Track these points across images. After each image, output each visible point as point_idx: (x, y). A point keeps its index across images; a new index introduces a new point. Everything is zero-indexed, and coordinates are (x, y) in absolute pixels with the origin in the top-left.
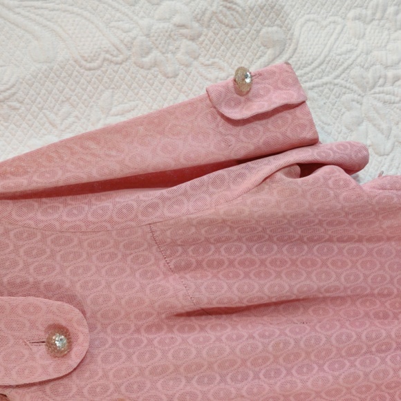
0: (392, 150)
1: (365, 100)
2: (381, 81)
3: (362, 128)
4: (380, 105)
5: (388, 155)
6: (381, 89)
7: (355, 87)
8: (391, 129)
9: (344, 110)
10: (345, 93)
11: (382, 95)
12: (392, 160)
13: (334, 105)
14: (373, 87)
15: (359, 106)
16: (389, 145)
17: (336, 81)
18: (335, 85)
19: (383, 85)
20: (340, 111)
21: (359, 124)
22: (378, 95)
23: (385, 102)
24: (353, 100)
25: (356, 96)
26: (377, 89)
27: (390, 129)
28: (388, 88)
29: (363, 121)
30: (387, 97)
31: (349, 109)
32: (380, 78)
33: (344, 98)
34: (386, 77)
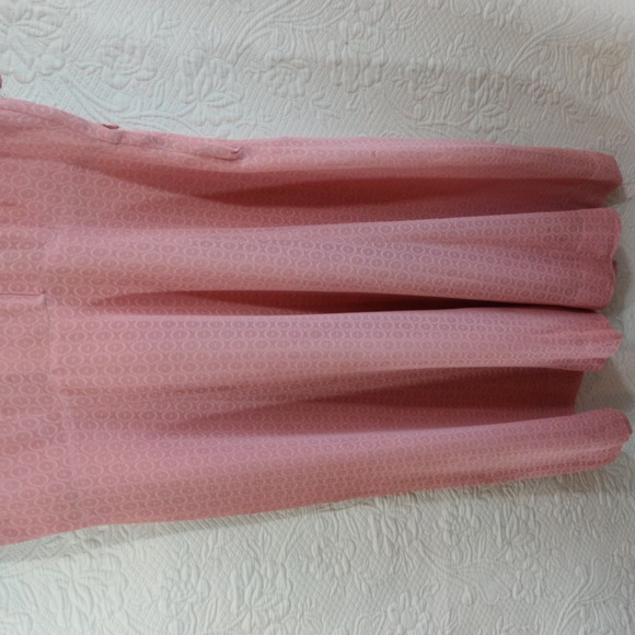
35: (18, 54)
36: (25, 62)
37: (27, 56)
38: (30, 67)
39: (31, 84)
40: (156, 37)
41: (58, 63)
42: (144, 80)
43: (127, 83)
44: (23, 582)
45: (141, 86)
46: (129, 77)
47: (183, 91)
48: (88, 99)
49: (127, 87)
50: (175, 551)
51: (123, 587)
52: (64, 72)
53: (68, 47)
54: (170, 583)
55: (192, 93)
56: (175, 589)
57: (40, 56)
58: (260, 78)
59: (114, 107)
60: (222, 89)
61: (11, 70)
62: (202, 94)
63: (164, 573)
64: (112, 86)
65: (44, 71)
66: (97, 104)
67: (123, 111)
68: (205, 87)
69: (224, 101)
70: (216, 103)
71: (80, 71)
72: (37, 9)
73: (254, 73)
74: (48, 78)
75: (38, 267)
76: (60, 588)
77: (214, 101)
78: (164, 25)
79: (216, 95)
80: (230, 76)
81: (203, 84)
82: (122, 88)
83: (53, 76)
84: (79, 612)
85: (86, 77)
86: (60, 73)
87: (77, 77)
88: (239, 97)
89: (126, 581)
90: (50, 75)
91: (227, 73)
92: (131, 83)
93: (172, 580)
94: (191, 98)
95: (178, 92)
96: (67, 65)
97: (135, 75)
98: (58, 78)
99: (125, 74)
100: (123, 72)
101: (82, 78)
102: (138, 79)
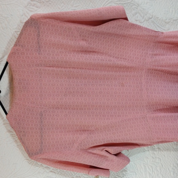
35: (140, 15)
36: (142, 17)
37: (142, 15)
38: (143, 18)
39: (143, 23)
41: (151, 17)
42: (175, 20)
44: (134, 163)
45: (174, 22)
46: (170, 20)
48: (159, 27)
49: (170, 23)
50: (176, 158)
51: (161, 167)
52: (152, 19)
53: (154, 12)
54: (175, 168)
56: (176, 169)
57: (146, 15)
59: (166, 29)
61: (138, 19)
63: (173, 164)
64: (166, 23)
65: (147, 19)
66: (161, 28)
67: (168, 30)
71: (157, 19)
74: (148, 21)
76: (144, 166)
82: (168, 23)
83: (149, 21)
84: (149, 173)
85: (158, 20)
86: (151, 20)
87: (156, 20)
89: (162, 165)
90: (148, 20)
93: (175, 167)
96: (153, 17)
97: (172, 19)
98: (151, 21)
99: (170, 19)
100: (169, 18)
101: (157, 21)
102: (173, 20)
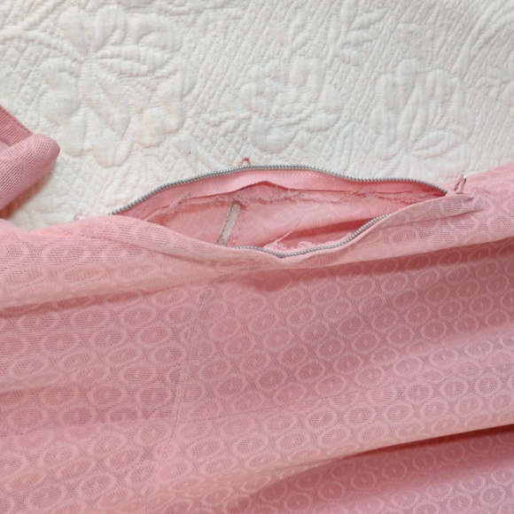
0: (128, 156)
1: (84, 70)
2: (117, 35)
3: (77, 119)
4: (111, 78)
5: (120, 165)
6: (116, 49)
7: (67, 46)
8: (129, 121)
9: (44, 86)
10: (46, 57)
11: (115, 61)
12: (126, 175)
13: (25, 77)
14: (102, 45)
15: (73, 80)
16: (123, 149)
17: (31, 34)
18: (28, 41)
19: (120, 43)
20: (36, 88)
21: (71, 113)
22: (109, 61)
23: (121, 74)
24: (62, 70)
25: (68, 62)
26: (108, 50)
27: (127, 122)
28: (128, 48)
29: (78, 107)
30: (126, 65)
31: (55, 86)
32: (115, 28)
33: (45, 64)
34: (126, 28)
35: (99, 114)
36: (112, 126)
37: (117, 116)
38: (122, 135)
39: (124, 168)
40: (345, 44)
41: (172, 122)
42: (320, 130)
43: (290, 141)
45: (314, 142)
47: (382, 139)
49: (291, 146)
52: (184, 135)
55: (394, 141)
57: (141, 111)
58: (499, 93)
60: (442, 124)
61: (87, 145)
62: (412, 138)
65: (147, 140)
68: (417, 125)
69: (443, 144)
70: (432, 150)
71: (211, 130)
72: (135, 20)
73: (490, 86)
74: (155, 151)
75: (143, 492)
77: (427, 148)
78: (358, 21)
79: (432, 135)
80: (456, 97)
81: (414, 119)
82: (279, 151)
83: (162, 148)
85: (221, 139)
86: (175, 139)
87: (206, 141)
88: (466, 132)
90: (158, 145)
91: (451, 93)
92: (297, 139)
94: (393, 148)
95: (373, 141)
96: (189, 121)
97: (304, 124)
98: (172, 149)
99: (289, 125)
100: (285, 120)
101: (214, 143)
102: (308, 130)
